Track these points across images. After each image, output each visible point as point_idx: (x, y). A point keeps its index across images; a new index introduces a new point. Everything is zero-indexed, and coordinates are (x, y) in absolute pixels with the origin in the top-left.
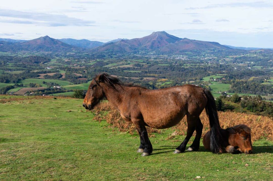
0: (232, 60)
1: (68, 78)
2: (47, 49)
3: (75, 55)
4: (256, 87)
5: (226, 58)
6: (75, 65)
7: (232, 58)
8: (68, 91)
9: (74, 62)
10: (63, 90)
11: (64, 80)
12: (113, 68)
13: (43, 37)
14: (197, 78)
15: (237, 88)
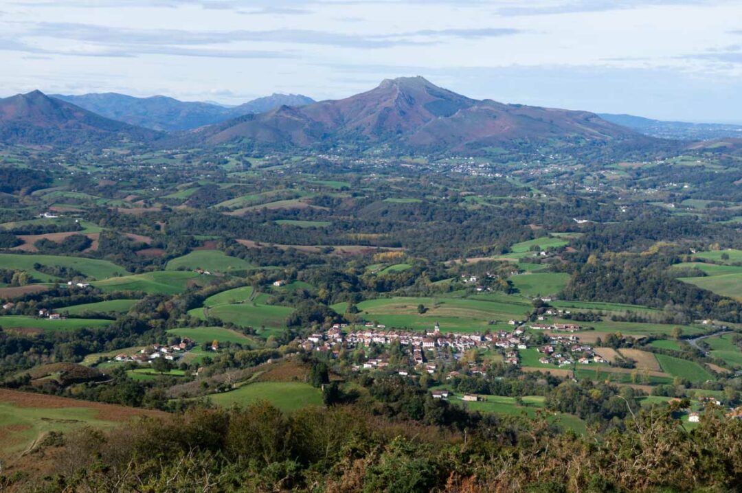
0: (627, 176)
1: (109, 249)
2: (37, 137)
3: (130, 158)
4: (639, 283)
5: (607, 169)
6: (129, 198)
7: (627, 170)
8: (110, 298)
9: (128, 186)
10: (95, 295)
11: (97, 255)
12: (248, 211)
13: (23, 96)
14: (494, 245)
15: (585, 285)
